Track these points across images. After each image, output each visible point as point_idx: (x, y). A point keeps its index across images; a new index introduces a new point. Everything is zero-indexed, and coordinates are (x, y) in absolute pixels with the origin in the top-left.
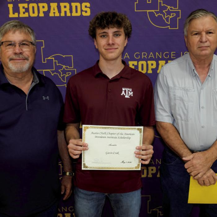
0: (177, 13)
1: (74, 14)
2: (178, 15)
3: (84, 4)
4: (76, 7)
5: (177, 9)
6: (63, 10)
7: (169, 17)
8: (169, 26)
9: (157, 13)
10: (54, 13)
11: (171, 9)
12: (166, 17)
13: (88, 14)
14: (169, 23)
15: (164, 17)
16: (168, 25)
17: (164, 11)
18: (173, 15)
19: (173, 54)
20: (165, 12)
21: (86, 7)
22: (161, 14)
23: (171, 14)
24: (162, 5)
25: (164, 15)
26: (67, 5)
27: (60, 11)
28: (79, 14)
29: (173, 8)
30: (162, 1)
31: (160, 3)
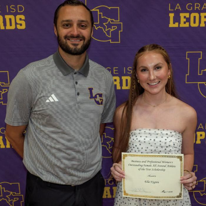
2: (119, 28)
5: (118, 22)
7: (110, 30)
8: (110, 40)
9: (97, 26)
11: (112, 21)
12: (106, 30)
13: (23, 27)
14: (110, 37)
16: (109, 38)
17: (104, 24)
18: (114, 28)
19: (115, 69)
20: (106, 24)
21: (21, 19)
22: (101, 27)
23: (112, 27)
24: (102, 17)
25: (105, 28)
28: (13, 27)
29: (114, 21)
30: (102, 13)
31: (100, 15)
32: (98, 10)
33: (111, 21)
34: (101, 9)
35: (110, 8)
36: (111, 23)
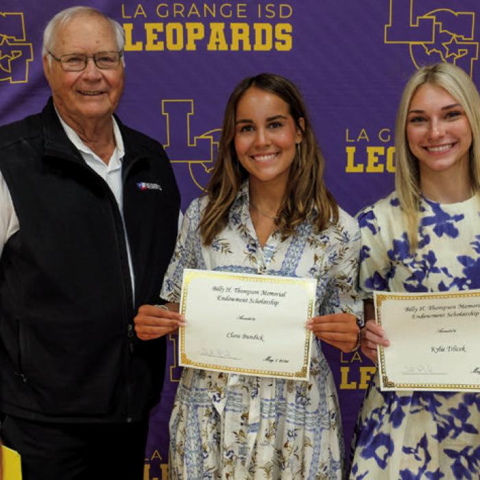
0: (472, 49)
1: (259, 47)
3: (279, 27)
4: (264, 32)
5: (470, 41)
6: (236, 37)
7: (453, 56)
9: (430, 47)
10: (218, 44)
11: (460, 40)
12: (447, 56)
13: (288, 47)
15: (444, 57)
17: (444, 44)
18: (462, 53)
20: (447, 45)
21: (284, 32)
22: (437, 49)
23: (459, 50)
24: (441, 31)
25: (444, 51)
26: (245, 27)
27: (229, 40)
28: (268, 47)
29: (464, 39)
30: (440, 24)
31: (437, 27)
32: (434, 17)
33: (457, 38)
34: (440, 17)
35: (456, 14)
36: (457, 43)
